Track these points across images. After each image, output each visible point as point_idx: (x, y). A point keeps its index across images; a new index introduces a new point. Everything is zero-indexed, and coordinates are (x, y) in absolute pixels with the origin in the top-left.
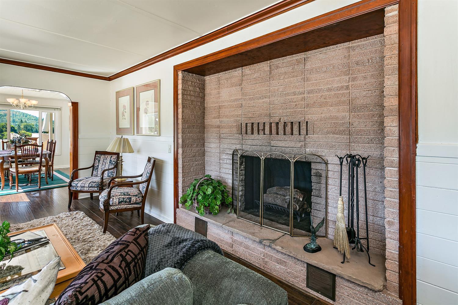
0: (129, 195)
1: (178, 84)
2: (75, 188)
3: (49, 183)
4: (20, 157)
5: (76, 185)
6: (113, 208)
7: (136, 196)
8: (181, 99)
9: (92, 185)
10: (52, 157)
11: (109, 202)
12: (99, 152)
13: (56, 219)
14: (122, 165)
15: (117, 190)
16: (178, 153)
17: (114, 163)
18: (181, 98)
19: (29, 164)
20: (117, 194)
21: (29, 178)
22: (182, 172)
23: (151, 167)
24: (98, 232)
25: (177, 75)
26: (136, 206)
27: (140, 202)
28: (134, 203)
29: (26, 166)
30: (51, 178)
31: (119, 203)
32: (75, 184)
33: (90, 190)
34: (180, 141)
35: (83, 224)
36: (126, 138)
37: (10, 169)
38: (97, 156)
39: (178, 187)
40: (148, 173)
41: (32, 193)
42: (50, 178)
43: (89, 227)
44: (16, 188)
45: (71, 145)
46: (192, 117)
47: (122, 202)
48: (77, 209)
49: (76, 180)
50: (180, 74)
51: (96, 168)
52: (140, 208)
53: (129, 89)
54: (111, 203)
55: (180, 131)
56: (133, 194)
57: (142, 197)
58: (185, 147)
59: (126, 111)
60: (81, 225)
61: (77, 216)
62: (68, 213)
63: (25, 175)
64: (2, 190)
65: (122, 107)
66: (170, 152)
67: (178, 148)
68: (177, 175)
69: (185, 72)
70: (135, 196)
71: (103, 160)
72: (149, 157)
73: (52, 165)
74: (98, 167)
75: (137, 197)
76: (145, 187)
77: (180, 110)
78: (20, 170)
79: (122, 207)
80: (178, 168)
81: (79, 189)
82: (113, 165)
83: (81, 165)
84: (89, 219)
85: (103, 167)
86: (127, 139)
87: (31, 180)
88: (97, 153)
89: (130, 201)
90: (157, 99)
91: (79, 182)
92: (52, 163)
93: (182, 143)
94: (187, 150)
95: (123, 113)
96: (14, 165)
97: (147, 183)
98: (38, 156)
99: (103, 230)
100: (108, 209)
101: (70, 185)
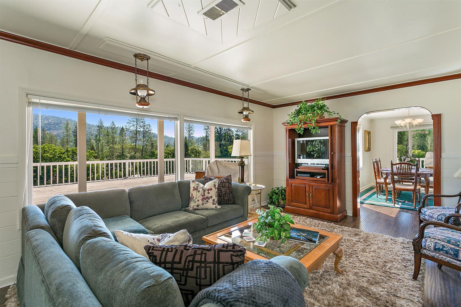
5: (425, 212)
6: (427, 252)
11: (421, 241)
31: (435, 250)
32: (423, 211)
44: (393, 203)
47: (439, 249)
54: (423, 244)
64: (386, 201)
79: (442, 258)
83: (445, 191)
89: (457, 255)
99: (413, 274)
100: (420, 251)
101: (420, 212)
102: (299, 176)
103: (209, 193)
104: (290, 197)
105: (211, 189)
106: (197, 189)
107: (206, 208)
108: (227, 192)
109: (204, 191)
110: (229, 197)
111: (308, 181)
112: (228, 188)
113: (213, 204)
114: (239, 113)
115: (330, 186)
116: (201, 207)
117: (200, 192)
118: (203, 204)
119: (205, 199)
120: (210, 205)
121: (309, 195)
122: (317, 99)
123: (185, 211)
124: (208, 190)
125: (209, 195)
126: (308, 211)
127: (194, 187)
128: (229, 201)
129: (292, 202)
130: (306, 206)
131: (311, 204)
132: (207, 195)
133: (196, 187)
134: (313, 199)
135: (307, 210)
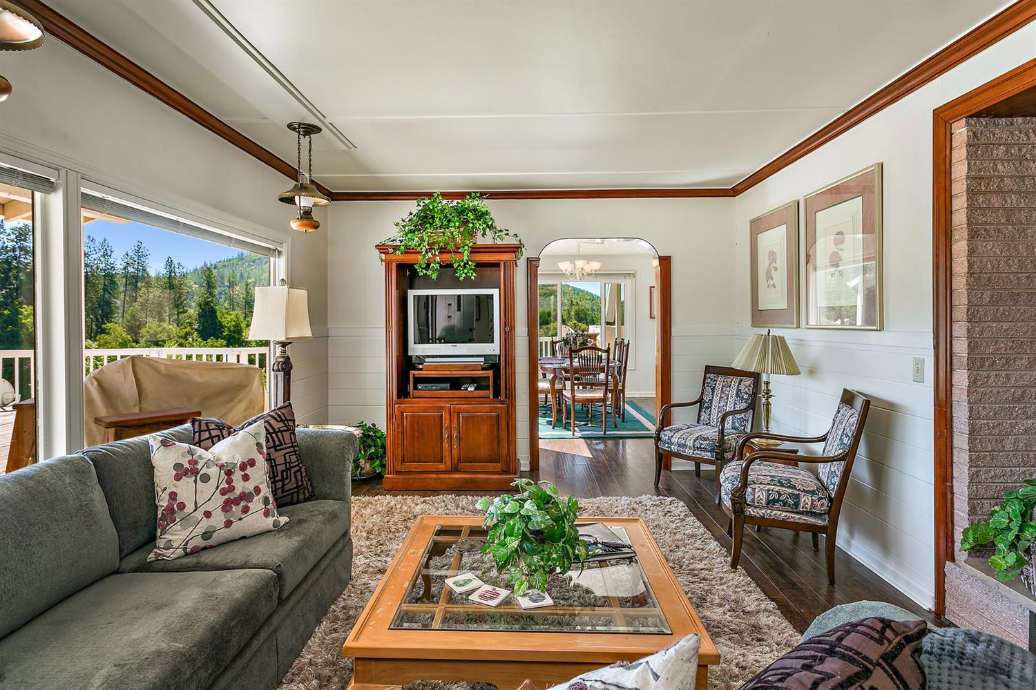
0: (794, 487)
1: (953, 161)
2: (666, 445)
3: (618, 426)
4: (576, 371)
5: (670, 438)
6: (754, 512)
7: (813, 493)
8: (965, 210)
9: (701, 444)
10: (622, 373)
11: (745, 494)
12: (712, 369)
13: (636, 506)
14: (768, 404)
15: (762, 467)
16: (952, 385)
17: (746, 396)
18: (966, 205)
19: (588, 384)
20: (762, 477)
21: (588, 411)
22: (968, 448)
23: (854, 420)
24: (719, 560)
25: (948, 135)
26: (812, 520)
27: (824, 514)
28: (807, 512)
29: (583, 388)
30: (621, 416)
31: (768, 502)
32: (667, 438)
33: (697, 456)
34: (961, 347)
35: (687, 532)
36: (780, 337)
37: (564, 392)
38: (710, 378)
39: (952, 493)
40: (847, 436)
41: (594, 442)
42: (619, 417)
43: (698, 544)
44: (571, 428)
45: (658, 351)
46: (1010, 266)
47: (774, 501)
48: (670, 492)
49: (668, 428)
50: (960, 131)
51: (706, 405)
52: (823, 529)
53: (786, 208)
54: (749, 499)
55: (960, 313)
56: (802, 485)
57: (831, 500)
58: (982, 366)
59: (778, 265)
60: (682, 532)
61: (673, 509)
62: (655, 497)
63: (582, 405)
64: (554, 428)
65: (767, 256)
66: (919, 379)
67: (950, 370)
68: (949, 456)
69: (982, 120)
70: (808, 492)
71: (722, 389)
72: (846, 391)
73: (623, 391)
74: (711, 403)
75: (814, 498)
76: (838, 473)
77: (960, 248)
78: (579, 395)
79: (775, 514)
80: (952, 432)
81: (674, 448)
82: (746, 402)
83: (677, 396)
84: (698, 523)
85: (722, 404)
86: (782, 339)
87: (592, 416)
88: (708, 369)
89: (796, 505)
90: (873, 224)
91: (675, 433)
92: (624, 386)
93: (969, 354)
94: (988, 377)
95: (768, 273)
96: (568, 384)
97: (843, 463)
98: (602, 370)
99: (729, 559)
100: (743, 512)
101: (658, 438)
102: (420, 390)
103: (246, 478)
104: (398, 448)
105: (252, 463)
106: (195, 472)
107: (242, 535)
108: (290, 462)
109: (229, 473)
110: (299, 477)
111: (446, 401)
112: (292, 449)
113: (267, 514)
114: (280, 200)
115: (501, 408)
116: (222, 534)
117: (213, 482)
118: (228, 524)
119: (236, 502)
120: (257, 518)
121: (450, 437)
122: (469, 194)
123: (145, 568)
124: (243, 467)
125: (250, 486)
126: (449, 478)
127: (178, 466)
128: (298, 492)
129: (403, 461)
130: (442, 466)
131: (456, 459)
132: (240, 486)
133: (187, 465)
134: (459, 445)
135: (446, 476)
